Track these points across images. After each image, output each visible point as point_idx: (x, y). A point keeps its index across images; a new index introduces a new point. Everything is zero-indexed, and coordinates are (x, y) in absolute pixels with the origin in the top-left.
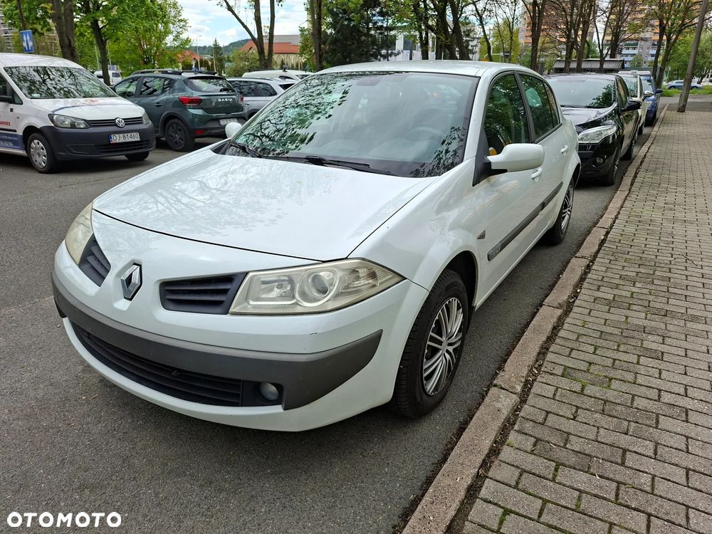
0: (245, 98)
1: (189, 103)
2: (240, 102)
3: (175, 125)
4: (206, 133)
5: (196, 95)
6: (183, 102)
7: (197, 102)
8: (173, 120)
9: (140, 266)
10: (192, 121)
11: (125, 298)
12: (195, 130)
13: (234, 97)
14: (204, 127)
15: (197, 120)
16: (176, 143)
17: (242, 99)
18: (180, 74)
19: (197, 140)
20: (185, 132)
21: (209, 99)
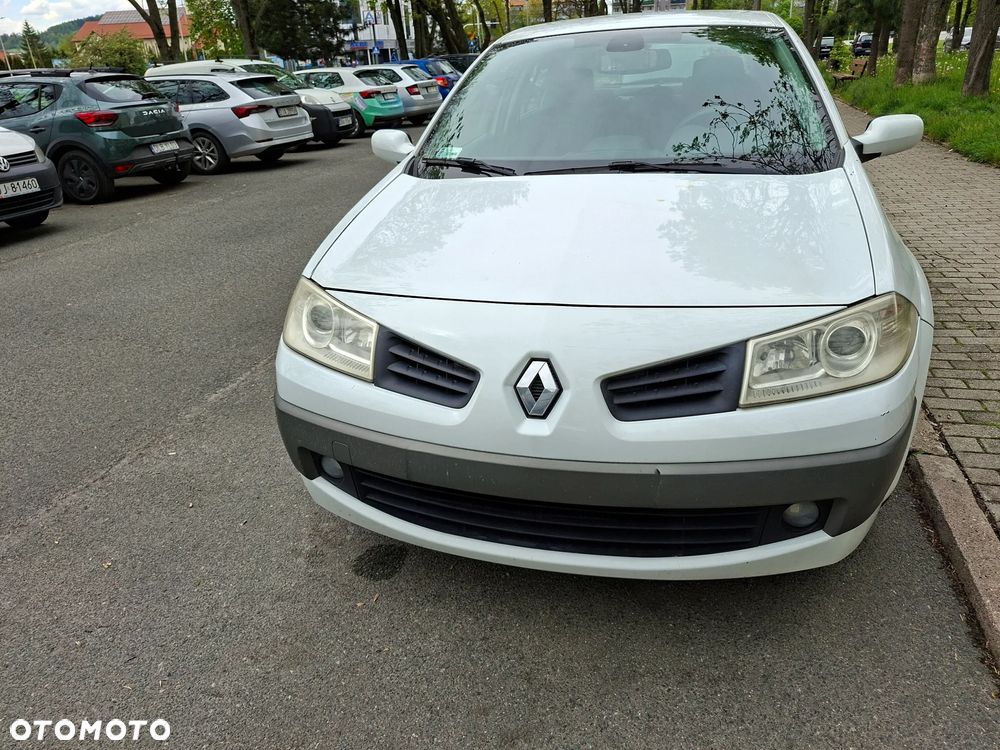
0: (181, 107)
1: (96, 121)
2: (175, 114)
3: (75, 162)
4: (131, 170)
5: (104, 108)
6: (85, 121)
7: (110, 120)
8: (71, 154)
9: (547, 361)
10: (106, 151)
11: (528, 416)
12: (115, 166)
13: (164, 106)
14: (127, 159)
15: (113, 148)
16: (82, 190)
17: (177, 109)
18: (67, 75)
19: (119, 182)
20: (94, 170)
21: (125, 114)
